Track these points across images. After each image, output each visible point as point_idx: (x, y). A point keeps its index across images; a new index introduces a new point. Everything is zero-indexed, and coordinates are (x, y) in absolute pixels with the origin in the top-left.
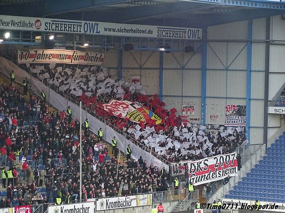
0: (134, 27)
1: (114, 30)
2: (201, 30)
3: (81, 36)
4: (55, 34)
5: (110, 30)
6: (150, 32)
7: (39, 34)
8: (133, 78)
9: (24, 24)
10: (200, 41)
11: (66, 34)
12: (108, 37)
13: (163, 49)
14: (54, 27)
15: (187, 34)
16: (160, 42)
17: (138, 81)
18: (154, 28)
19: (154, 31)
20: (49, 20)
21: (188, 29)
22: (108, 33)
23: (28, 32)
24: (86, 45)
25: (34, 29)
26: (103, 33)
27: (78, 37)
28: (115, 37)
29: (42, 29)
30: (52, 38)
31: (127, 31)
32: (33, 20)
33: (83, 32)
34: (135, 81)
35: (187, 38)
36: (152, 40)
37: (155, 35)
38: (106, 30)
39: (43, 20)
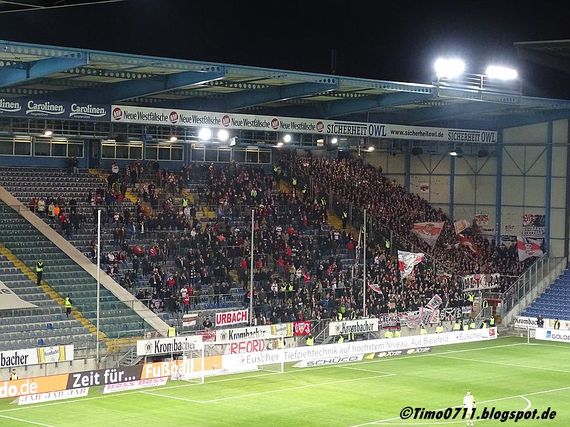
0: (424, 129)
1: (402, 133)
2: (496, 133)
3: (365, 139)
4: (339, 137)
5: (397, 133)
6: (441, 135)
7: (321, 137)
8: (422, 185)
9: (305, 126)
10: (495, 145)
11: (349, 137)
12: (395, 140)
13: (454, 154)
14: (337, 129)
15: (481, 137)
16: (451, 146)
17: (427, 188)
18: (445, 131)
19: (445, 134)
20: (332, 122)
21: (481, 131)
22: (395, 136)
23: (310, 135)
24: (371, 149)
25: (316, 131)
26: (389, 135)
27: (362, 140)
28: (402, 140)
29: (325, 131)
30: (334, 141)
31: (416, 134)
32: (315, 122)
33: (368, 135)
34: (423, 188)
35: (481, 141)
36: (442, 143)
37: (445, 138)
38: (392, 132)
39: (326, 122)
